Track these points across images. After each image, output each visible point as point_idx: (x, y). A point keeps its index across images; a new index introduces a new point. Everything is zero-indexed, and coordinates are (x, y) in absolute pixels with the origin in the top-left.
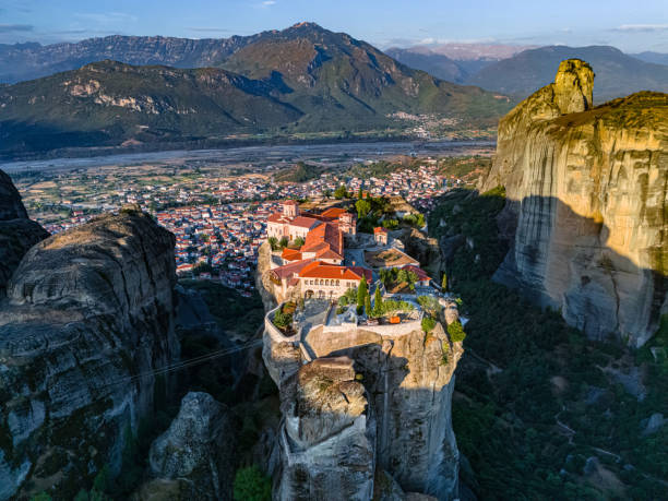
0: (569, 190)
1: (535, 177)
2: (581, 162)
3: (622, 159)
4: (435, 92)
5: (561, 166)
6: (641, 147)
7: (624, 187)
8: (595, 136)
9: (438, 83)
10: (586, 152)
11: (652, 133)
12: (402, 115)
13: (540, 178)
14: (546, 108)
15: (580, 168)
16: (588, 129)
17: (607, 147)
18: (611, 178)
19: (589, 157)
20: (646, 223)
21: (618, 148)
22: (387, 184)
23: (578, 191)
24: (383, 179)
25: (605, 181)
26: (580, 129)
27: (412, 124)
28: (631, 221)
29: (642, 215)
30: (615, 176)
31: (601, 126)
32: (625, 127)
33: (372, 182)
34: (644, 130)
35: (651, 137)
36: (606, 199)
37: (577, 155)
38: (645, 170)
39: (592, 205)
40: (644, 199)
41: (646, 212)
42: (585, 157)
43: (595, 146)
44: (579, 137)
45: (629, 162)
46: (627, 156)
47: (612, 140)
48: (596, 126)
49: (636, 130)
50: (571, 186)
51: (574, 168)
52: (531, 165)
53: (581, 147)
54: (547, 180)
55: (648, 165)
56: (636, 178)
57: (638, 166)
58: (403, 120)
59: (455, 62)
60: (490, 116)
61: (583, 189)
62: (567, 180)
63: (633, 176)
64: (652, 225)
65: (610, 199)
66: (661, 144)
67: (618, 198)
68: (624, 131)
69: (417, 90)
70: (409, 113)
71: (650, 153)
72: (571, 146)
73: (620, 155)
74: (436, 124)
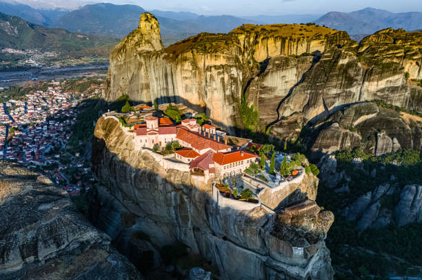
0: (186, 91)
1: (162, 86)
2: (189, 74)
3: (211, 71)
4: (32, 32)
5: (178, 78)
6: (218, 63)
7: (214, 86)
8: (194, 58)
9: (32, 26)
10: (191, 68)
11: (222, 55)
12: (10, 51)
13: (165, 86)
14: (145, 44)
15: (190, 78)
16: (189, 55)
17: (201, 65)
18: (206, 81)
19: (194, 71)
20: (227, 104)
21: (207, 64)
22: (26, 104)
23: (191, 91)
24: (21, 100)
25: (204, 84)
26: (185, 55)
27: (22, 58)
28: (220, 103)
29: (225, 99)
30: (208, 80)
31: (195, 53)
32: (209, 53)
33: (13, 104)
34: (218, 54)
35: (222, 57)
36: (206, 94)
37: (186, 70)
38: (222, 76)
39: (199, 98)
40: (224, 92)
41: (226, 98)
42: (191, 71)
43: (194, 64)
44: (186, 59)
45: (214, 72)
46: (213, 69)
47: (203, 60)
48: (192, 52)
49: (214, 54)
50: (187, 89)
51: (186, 78)
52: (156, 78)
53: (188, 65)
54: (170, 87)
55: (223, 72)
56: (219, 80)
57: (219, 73)
58: (13, 54)
59: (38, 11)
60: (79, 50)
61: (194, 90)
62: (184, 85)
63: (218, 79)
64: (230, 104)
65: (208, 93)
66: (227, 61)
67: (213, 92)
68: (209, 55)
69: (16, 32)
70: (16, 49)
71: (222, 66)
72: (182, 66)
73: (209, 69)
74: (42, 56)
